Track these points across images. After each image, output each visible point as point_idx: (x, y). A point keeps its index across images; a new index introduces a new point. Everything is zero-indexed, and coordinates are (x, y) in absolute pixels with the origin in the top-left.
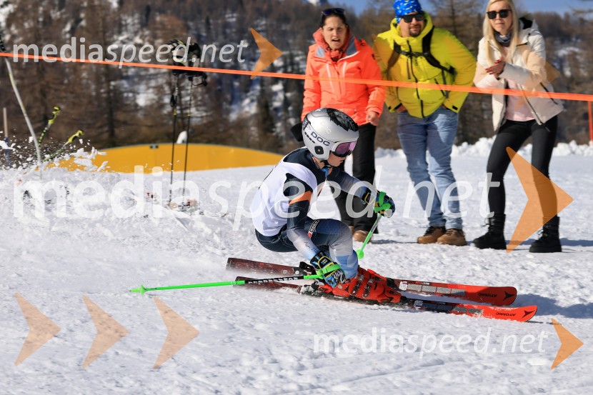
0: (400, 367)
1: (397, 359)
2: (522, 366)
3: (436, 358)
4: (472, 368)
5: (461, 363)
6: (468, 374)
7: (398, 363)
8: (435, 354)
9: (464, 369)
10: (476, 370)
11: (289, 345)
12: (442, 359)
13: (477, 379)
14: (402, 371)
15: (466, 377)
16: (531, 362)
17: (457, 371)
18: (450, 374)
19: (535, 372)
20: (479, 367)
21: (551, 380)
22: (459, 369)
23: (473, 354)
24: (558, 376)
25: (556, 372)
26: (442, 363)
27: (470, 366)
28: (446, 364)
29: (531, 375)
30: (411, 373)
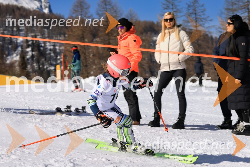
11: (25, 165)
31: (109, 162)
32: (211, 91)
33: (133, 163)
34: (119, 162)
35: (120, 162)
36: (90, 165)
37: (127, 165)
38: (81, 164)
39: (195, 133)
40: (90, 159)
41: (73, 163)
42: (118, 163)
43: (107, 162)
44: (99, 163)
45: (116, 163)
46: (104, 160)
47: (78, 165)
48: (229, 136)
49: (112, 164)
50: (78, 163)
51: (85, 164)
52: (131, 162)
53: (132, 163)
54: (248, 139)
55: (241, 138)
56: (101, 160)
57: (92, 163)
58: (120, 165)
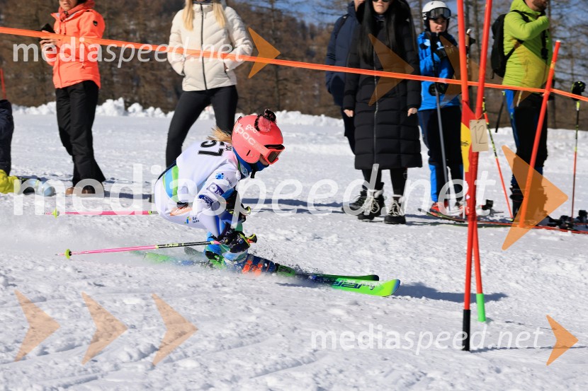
0: (5, 302)
1: (4, 296)
2: (118, 304)
3: (39, 295)
4: (72, 305)
5: (63, 300)
6: (67, 311)
7: (5, 300)
8: (39, 292)
9: (65, 306)
10: (75, 307)
12: (45, 296)
13: (76, 315)
14: (8, 307)
15: (66, 313)
16: (126, 301)
17: (58, 308)
18: (50, 310)
19: (129, 310)
20: (78, 305)
21: (142, 318)
22: (60, 306)
23: (74, 293)
24: (149, 314)
25: (148, 310)
26: (44, 299)
27: (70, 303)
28: (48, 301)
29: (125, 313)
30: (15, 309)
31: (80, 274)
32: (298, 134)
33: (130, 276)
34: (99, 274)
35: (103, 275)
36: (40, 280)
37: (117, 281)
38: (22, 278)
39: (260, 218)
40: (41, 269)
41: (4, 276)
42: (99, 277)
43: (76, 275)
44: (58, 277)
45: (94, 277)
46: (69, 270)
47: (14, 279)
48: (330, 223)
49: (85, 278)
50: (14, 276)
51: (30, 278)
52: (125, 274)
53: (127, 276)
54: (367, 228)
55: (354, 228)
56: (64, 271)
57: (45, 277)
58: (101, 281)
